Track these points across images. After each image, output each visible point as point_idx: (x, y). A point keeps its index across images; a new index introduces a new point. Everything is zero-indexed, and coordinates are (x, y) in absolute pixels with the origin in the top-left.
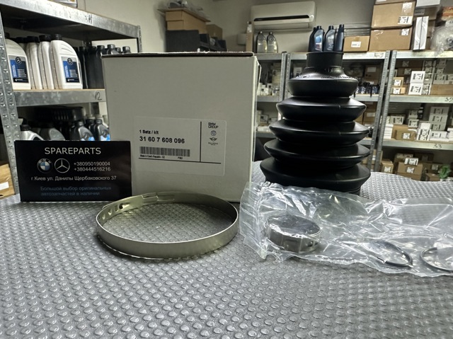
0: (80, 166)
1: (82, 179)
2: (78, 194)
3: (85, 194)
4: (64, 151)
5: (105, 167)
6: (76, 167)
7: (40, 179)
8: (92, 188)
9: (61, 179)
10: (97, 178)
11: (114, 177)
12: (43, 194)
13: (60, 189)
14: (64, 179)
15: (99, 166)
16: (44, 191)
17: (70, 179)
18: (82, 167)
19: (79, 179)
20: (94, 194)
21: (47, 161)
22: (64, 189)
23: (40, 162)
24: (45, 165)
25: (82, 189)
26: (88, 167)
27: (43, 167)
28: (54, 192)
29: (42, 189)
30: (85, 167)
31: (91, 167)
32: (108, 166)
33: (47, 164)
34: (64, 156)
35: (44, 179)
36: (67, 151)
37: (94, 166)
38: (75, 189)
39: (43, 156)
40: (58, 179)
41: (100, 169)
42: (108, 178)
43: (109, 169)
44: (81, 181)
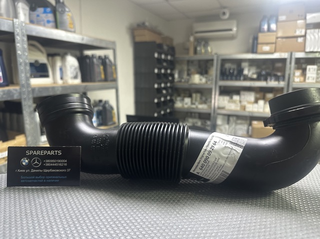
0: (47, 163)
1: (48, 171)
2: (45, 181)
3: (50, 181)
4: (38, 153)
5: (63, 163)
6: (45, 163)
7: (22, 171)
8: (54, 177)
9: (35, 171)
10: (58, 171)
11: (69, 170)
12: (22, 181)
13: (33, 177)
14: (37, 171)
15: (60, 163)
16: (23, 179)
17: (41, 171)
18: (49, 163)
19: (46, 171)
20: (56, 181)
21: (27, 159)
22: (36, 177)
23: (22, 160)
24: (25, 162)
25: (48, 177)
26: (53, 163)
27: (24, 163)
28: (29, 179)
29: (22, 177)
30: (51, 163)
31: (55, 163)
32: (65, 163)
33: (27, 161)
34: (38, 156)
35: (24, 171)
36: (40, 153)
37: (56, 163)
38: (44, 177)
39: (25, 156)
40: (33, 171)
41: (60, 165)
42: (65, 171)
43: (66, 164)
44: (47, 172)
